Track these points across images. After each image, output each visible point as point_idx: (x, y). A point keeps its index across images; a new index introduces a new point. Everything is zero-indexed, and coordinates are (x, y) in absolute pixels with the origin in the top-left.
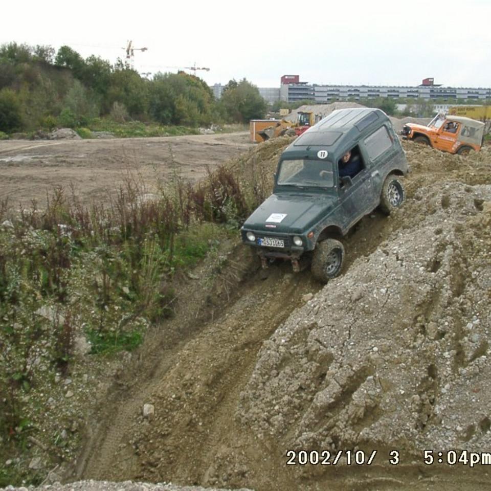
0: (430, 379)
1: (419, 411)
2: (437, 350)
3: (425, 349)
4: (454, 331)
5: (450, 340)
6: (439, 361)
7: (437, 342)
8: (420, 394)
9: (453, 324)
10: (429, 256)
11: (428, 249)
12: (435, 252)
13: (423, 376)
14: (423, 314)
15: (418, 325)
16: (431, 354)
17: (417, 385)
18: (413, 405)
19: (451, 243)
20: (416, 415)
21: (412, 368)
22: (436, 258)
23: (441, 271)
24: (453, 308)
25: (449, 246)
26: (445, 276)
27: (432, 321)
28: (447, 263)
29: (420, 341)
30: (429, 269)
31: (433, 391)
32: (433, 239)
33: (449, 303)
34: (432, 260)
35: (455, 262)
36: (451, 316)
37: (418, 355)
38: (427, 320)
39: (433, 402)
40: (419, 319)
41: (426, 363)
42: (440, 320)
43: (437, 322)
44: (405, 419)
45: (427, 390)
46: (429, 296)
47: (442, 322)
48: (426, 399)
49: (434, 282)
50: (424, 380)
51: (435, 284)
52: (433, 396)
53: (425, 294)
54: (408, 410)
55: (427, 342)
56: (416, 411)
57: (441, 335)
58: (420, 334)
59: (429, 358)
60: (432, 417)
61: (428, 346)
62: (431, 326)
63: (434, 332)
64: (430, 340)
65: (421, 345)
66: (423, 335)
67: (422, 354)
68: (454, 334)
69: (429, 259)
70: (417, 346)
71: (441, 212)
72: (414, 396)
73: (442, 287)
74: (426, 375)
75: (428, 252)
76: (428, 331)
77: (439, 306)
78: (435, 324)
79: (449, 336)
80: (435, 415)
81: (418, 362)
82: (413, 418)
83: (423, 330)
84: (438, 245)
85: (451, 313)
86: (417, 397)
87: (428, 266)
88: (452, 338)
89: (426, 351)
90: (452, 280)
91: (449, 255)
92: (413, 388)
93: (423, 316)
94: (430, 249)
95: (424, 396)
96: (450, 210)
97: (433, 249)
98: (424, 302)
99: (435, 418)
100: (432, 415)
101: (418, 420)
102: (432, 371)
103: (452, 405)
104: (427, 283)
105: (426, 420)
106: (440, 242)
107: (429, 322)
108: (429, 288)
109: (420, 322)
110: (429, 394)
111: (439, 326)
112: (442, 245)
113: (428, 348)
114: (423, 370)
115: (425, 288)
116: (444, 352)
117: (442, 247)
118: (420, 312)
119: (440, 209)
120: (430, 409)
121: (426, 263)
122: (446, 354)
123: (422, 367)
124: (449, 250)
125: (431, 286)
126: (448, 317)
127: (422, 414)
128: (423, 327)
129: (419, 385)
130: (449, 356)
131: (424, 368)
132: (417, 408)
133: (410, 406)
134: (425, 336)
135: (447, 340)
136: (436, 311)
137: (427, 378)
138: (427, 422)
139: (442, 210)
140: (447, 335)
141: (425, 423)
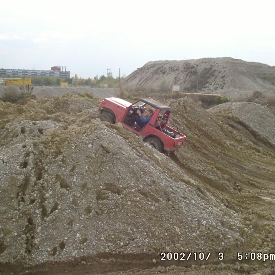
0: (30, 225)
1: (27, 243)
2: (32, 210)
3: (25, 210)
4: (39, 199)
5: (38, 204)
6: (34, 215)
7: (31, 205)
8: (26, 234)
9: (39, 195)
10: (21, 160)
11: (20, 156)
12: (24, 157)
13: (26, 224)
14: (21, 191)
15: (20, 197)
16: (29, 212)
17: (23, 229)
18: (23, 241)
19: (32, 152)
20: (25, 246)
21: (20, 221)
22: (25, 161)
23: (29, 167)
24: (38, 187)
25: (31, 154)
26: (31, 170)
27: (27, 194)
28: (31, 163)
29: (22, 206)
30: (22, 167)
31: (32, 232)
32: (22, 151)
33: (36, 184)
34: (23, 162)
35: (35, 162)
36: (37, 191)
37: (21, 213)
38: (24, 194)
39: (33, 238)
40: (20, 194)
41: (27, 217)
42: (31, 194)
43: (30, 194)
44: (20, 248)
45: (29, 231)
46: (24, 181)
47: (33, 195)
48: (29, 236)
49: (26, 173)
50: (27, 226)
51: (26, 175)
52: (33, 235)
53: (22, 180)
54: (20, 244)
55: (26, 206)
56: (25, 243)
57: (33, 201)
58: (21, 202)
59: (28, 214)
60: (34, 246)
61: (26, 208)
62: (27, 197)
63: (29, 200)
64: (27, 204)
65: (23, 208)
66: (23, 203)
67: (24, 213)
68: (40, 200)
69: (21, 161)
70: (21, 209)
71: (21, 136)
72: (23, 236)
73: (30, 176)
74: (28, 224)
75: (20, 157)
76: (25, 200)
77: (30, 186)
78: (28, 196)
79: (37, 202)
80: (35, 244)
81: (22, 217)
82: (24, 247)
83: (23, 200)
84: (25, 154)
85: (37, 189)
86: (24, 236)
87: (21, 165)
88: (39, 203)
89: (26, 211)
90: (35, 172)
91: (32, 159)
92: (21, 232)
93: (21, 192)
94: (21, 156)
95: (28, 235)
96: (26, 135)
97: (23, 156)
98: (22, 185)
99: (36, 246)
100: (33, 245)
101: (26, 248)
102: (30, 221)
103: (43, 238)
104: (22, 174)
105: (31, 247)
106: (26, 152)
107: (25, 195)
108: (23, 177)
109: (21, 195)
110: (30, 233)
111: (31, 197)
112: (27, 153)
113: (27, 209)
114: (25, 221)
115: (22, 177)
116: (36, 210)
117: (28, 154)
118: (20, 190)
119: (21, 134)
120: (32, 242)
121: (20, 164)
122: (37, 211)
123: (25, 219)
124: (32, 156)
125: (24, 176)
126: (36, 191)
127: (28, 245)
128: (22, 198)
129: (24, 230)
130: (39, 212)
131: (26, 220)
132: (25, 242)
133: (21, 241)
134: (24, 202)
135: (36, 204)
136: (29, 189)
137: (28, 225)
138: (31, 248)
139: (22, 135)
140: (36, 201)
141: (30, 249)
